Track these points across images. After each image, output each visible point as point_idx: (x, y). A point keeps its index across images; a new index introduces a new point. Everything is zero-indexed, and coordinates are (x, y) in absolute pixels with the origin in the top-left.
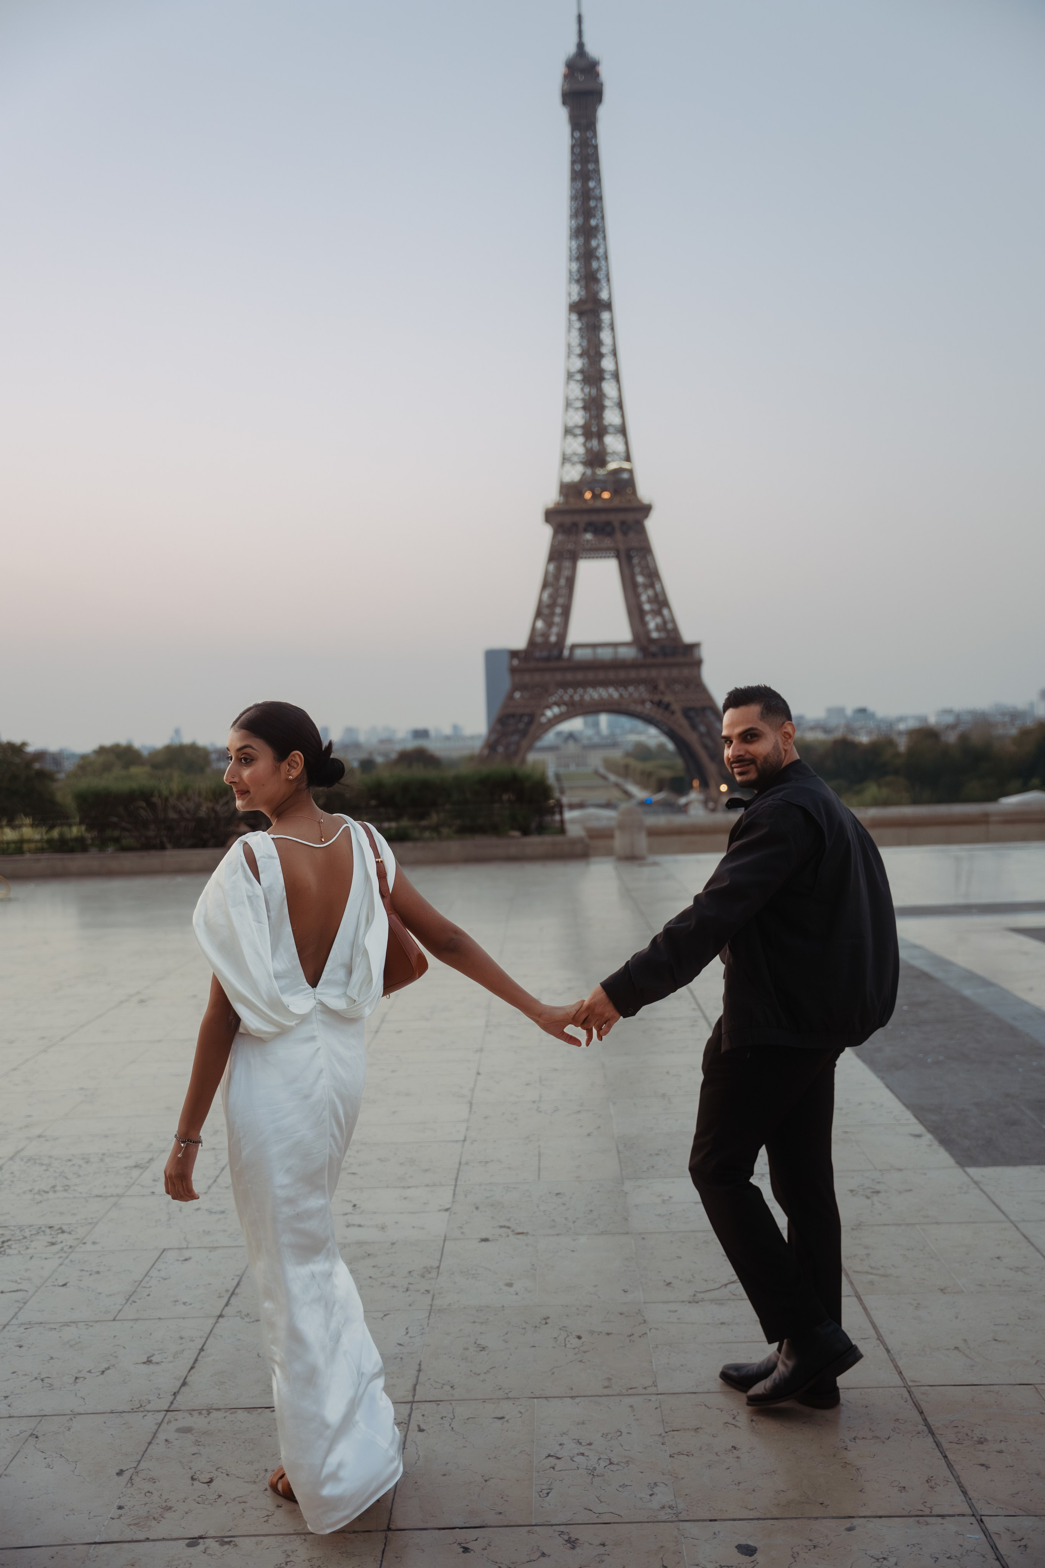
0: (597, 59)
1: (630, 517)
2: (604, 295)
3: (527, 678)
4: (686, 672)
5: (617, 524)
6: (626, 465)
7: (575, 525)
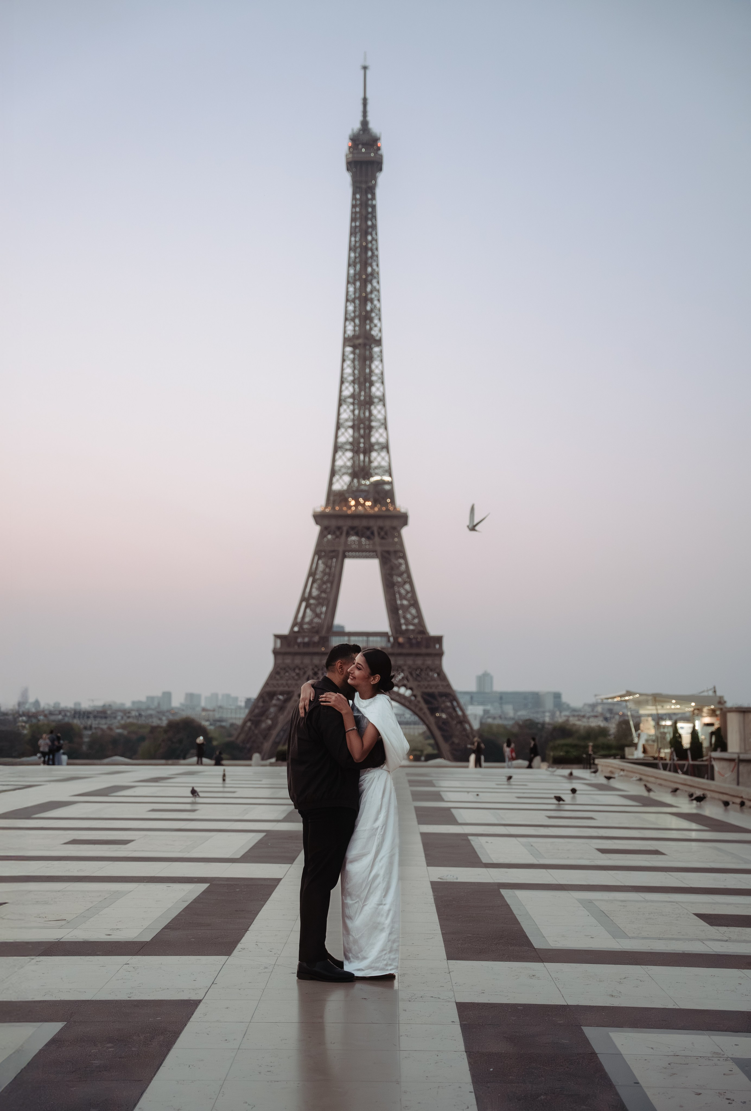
0: (378, 135)
1: (387, 524)
2: (375, 332)
3: (288, 660)
4: (429, 662)
5: (375, 529)
6: (387, 478)
7: (339, 528)
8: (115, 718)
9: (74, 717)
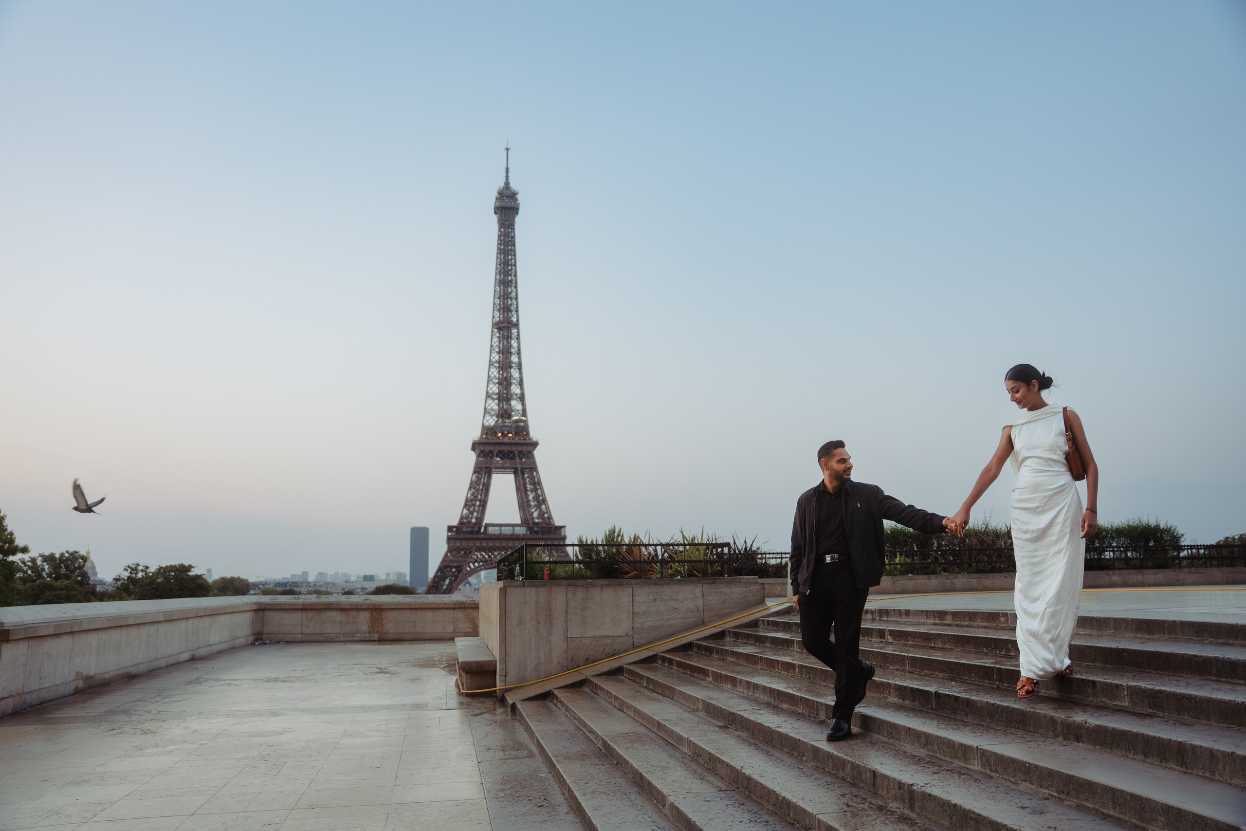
0: (516, 191)
1: (524, 449)
2: (514, 319)
3: (458, 544)
5: (517, 453)
6: (523, 418)
7: (491, 452)
8: (302, 587)
9: (276, 586)
